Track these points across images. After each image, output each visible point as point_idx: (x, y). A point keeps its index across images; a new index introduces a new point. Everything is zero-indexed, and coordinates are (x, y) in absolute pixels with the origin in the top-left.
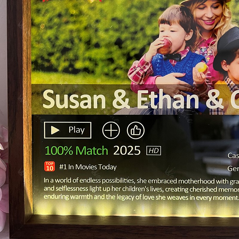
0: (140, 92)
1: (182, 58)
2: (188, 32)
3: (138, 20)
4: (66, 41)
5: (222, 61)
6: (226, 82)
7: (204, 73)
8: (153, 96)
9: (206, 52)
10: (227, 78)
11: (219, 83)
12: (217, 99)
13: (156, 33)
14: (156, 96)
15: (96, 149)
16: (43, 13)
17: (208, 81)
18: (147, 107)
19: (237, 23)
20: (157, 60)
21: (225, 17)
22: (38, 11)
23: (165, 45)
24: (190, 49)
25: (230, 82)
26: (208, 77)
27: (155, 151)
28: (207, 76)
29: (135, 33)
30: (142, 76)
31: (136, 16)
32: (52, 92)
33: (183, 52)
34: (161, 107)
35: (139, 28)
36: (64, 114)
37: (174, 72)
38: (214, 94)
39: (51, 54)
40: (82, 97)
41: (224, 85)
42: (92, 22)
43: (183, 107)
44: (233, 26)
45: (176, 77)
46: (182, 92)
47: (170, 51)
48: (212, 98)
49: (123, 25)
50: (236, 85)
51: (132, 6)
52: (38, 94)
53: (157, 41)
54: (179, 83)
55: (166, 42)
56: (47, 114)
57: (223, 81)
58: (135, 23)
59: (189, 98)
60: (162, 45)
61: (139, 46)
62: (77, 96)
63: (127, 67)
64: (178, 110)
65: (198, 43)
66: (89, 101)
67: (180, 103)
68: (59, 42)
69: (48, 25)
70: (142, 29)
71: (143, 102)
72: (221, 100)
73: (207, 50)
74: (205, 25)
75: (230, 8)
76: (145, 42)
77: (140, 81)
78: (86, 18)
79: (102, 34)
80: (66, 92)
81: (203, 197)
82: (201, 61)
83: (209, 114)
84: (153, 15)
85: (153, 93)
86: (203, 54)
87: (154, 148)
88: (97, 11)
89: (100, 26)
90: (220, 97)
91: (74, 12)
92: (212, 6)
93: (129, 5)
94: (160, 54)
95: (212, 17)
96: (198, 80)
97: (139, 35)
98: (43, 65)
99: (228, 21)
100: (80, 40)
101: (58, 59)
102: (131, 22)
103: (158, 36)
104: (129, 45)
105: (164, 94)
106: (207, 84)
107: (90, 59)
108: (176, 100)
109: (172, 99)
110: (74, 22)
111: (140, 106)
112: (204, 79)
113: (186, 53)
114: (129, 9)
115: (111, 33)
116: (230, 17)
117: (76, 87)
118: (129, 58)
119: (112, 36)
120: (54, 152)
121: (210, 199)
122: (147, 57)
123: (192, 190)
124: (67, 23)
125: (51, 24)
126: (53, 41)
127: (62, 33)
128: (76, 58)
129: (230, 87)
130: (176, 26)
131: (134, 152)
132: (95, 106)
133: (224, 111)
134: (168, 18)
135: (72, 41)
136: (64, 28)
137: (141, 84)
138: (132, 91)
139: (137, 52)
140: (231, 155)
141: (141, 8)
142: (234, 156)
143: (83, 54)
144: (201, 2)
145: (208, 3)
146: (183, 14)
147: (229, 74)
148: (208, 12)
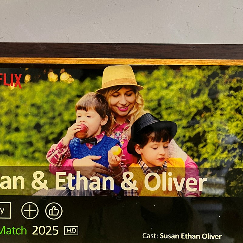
0: (58, 174)
1: (98, 142)
2: (103, 118)
3: (56, 106)
5: (135, 145)
6: (139, 165)
7: (119, 156)
8: (70, 178)
9: (120, 137)
10: (141, 161)
11: (133, 165)
12: (131, 181)
13: (73, 119)
14: (74, 178)
15: (15, 229)
17: (122, 163)
18: (64, 188)
19: (149, 109)
20: (74, 143)
21: (138, 104)
23: (82, 129)
24: (106, 134)
25: (143, 165)
26: (123, 159)
27: (72, 231)
28: (121, 159)
29: (54, 118)
30: (60, 159)
31: (54, 102)
33: (99, 136)
34: (78, 188)
35: (57, 114)
37: (90, 155)
38: (128, 176)
40: (2, 178)
41: (138, 167)
42: (13, 107)
44: (145, 112)
45: (93, 160)
46: (98, 175)
47: (87, 136)
48: (126, 180)
49: (42, 111)
50: (149, 168)
51: (51, 93)
53: (74, 126)
54: (95, 165)
55: (83, 127)
57: (137, 163)
58: (53, 109)
59: (105, 179)
60: (79, 130)
61: (57, 130)
63: (46, 150)
64: (94, 191)
65: (113, 128)
66: (9, 182)
67: (96, 185)
70: (60, 114)
71: (61, 184)
72: (135, 182)
73: (121, 135)
74: (120, 111)
75: (143, 96)
76: (63, 127)
77: (58, 163)
78: (7, 104)
79: (22, 119)
82: (116, 145)
83: (124, 195)
84: (70, 101)
85: (70, 175)
86: (118, 138)
87: (72, 228)
88: (17, 97)
89: (19, 111)
92: (126, 94)
93: (47, 92)
94: (77, 138)
95: (126, 104)
96: (113, 163)
97: (58, 120)
99: (140, 107)
100: (1, 124)
102: (49, 108)
103: (75, 121)
104: (48, 129)
105: (81, 176)
106: (121, 166)
107: (10, 143)
108: (92, 181)
109: (89, 181)
111: (58, 188)
112: (119, 162)
113: (102, 137)
114: (48, 96)
115: (30, 118)
116: (143, 105)
118: (47, 142)
119: (31, 121)
122: (65, 140)
129: (144, 169)
130: (92, 113)
131: (52, 232)
132: (15, 187)
133: (138, 192)
134: (85, 105)
137: (59, 166)
138: (50, 172)
139: (55, 136)
140: (145, 236)
141: (59, 94)
142: (149, 237)
143: (4, 137)
144: (116, 90)
145: (122, 91)
146: (99, 101)
147: (142, 157)
148: (122, 100)
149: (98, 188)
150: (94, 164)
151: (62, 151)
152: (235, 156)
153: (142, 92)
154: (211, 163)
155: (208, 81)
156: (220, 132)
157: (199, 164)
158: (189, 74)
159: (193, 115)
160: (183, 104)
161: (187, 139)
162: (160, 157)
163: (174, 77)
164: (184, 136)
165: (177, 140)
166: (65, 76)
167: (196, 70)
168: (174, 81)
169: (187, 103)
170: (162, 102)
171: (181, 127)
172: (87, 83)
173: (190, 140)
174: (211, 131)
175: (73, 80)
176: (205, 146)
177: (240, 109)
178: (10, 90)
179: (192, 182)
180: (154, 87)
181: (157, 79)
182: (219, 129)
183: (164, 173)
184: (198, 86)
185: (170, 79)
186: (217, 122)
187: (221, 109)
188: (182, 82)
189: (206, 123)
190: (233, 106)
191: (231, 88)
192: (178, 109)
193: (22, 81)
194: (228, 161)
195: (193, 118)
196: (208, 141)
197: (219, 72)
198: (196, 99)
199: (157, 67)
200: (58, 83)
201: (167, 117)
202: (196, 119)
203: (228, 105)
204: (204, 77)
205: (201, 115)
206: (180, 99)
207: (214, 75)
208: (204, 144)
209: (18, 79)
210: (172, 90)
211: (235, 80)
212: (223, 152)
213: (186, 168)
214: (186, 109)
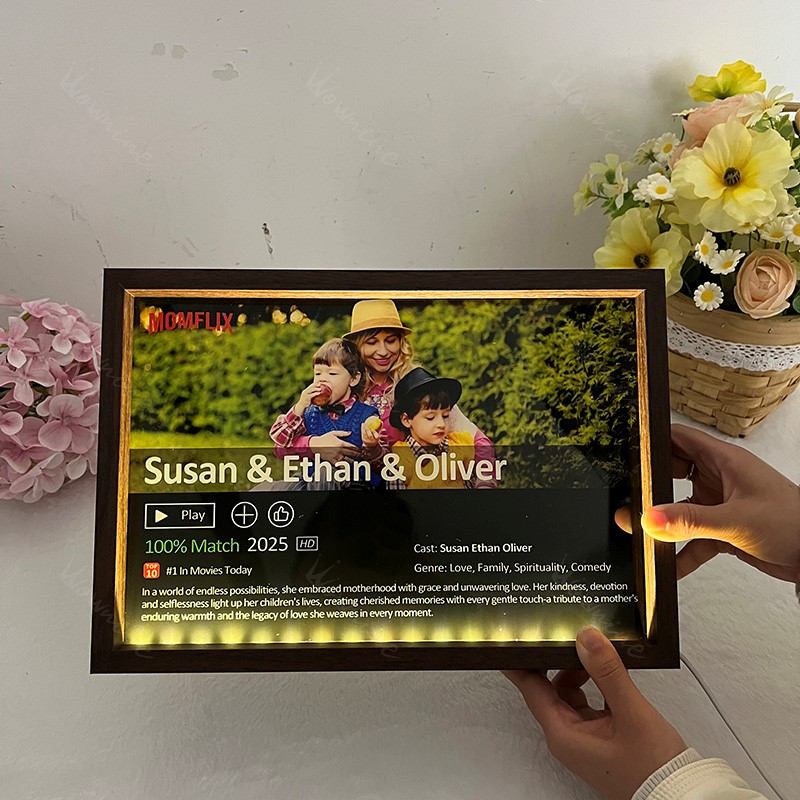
0: (287, 459)
1: (346, 410)
2: (353, 375)
3: (284, 359)
4: (182, 388)
5: (402, 414)
6: (408, 443)
7: (377, 431)
8: (306, 464)
9: (379, 402)
10: (409, 437)
11: (398, 444)
12: (395, 467)
13: (309, 377)
14: (311, 464)
15: (222, 543)
16: (149, 347)
17: (383, 442)
18: (297, 480)
19: (421, 362)
20: (311, 413)
21: (404, 354)
22: (143, 347)
24: (357, 398)
25: (414, 443)
26: (383, 436)
27: (309, 543)
28: (381, 436)
29: (281, 376)
30: (290, 436)
31: (281, 353)
32: (159, 460)
33: (347, 402)
34: (317, 479)
35: (285, 370)
36: (175, 491)
37: (335, 430)
38: (391, 460)
39: (158, 407)
40: (202, 466)
41: (406, 447)
42: (220, 361)
43: (349, 480)
44: (414, 367)
45: (339, 437)
46: (346, 458)
47: (329, 402)
48: (389, 466)
49: (263, 366)
51: (276, 340)
52: (138, 463)
53: (311, 388)
54: (343, 445)
56: (150, 492)
58: (280, 364)
59: (357, 465)
60: (318, 393)
61: (286, 394)
62: (195, 466)
64: (341, 483)
65: (367, 391)
66: (212, 473)
67: (344, 474)
68: (170, 390)
69: (156, 366)
70: (290, 371)
71: (292, 473)
72: (402, 468)
73: (380, 399)
74: (378, 365)
76: (295, 389)
77: (288, 443)
78: (211, 357)
79: (233, 379)
80: (179, 460)
81: (380, 613)
82: (373, 415)
84: (305, 352)
85: (306, 459)
86: (376, 404)
87: (308, 539)
88: (226, 346)
89: (229, 367)
90: (400, 463)
91: (193, 347)
92: (385, 340)
93: (271, 339)
94: (316, 406)
95: (386, 355)
96: (369, 441)
97: (286, 379)
98: (146, 422)
99: (408, 359)
100: (202, 386)
101: (169, 413)
102: (274, 362)
103: (312, 381)
104: (272, 394)
105: (322, 461)
106: (381, 446)
107: (215, 413)
108: (339, 468)
109: (334, 468)
110: (193, 363)
111: (287, 479)
112: (377, 440)
113: (352, 404)
114: (272, 345)
115: (246, 376)
116: (411, 355)
117: (194, 453)
118: (272, 411)
119: (248, 381)
120: (159, 548)
121: (390, 615)
122: (298, 409)
123: (363, 602)
124: (183, 363)
125: (160, 364)
126: (162, 388)
127: (176, 377)
128: (196, 412)
129: (414, 450)
130: (337, 368)
131: (278, 546)
132: (222, 480)
133: (406, 483)
134: (326, 357)
135: (190, 389)
136: (178, 370)
137: (288, 446)
138: (275, 457)
139: (283, 402)
140: (418, 548)
141: (288, 342)
142: (424, 550)
143: (206, 406)
144: (372, 333)
145: (381, 337)
146: (347, 351)
147: (412, 432)
148: (381, 349)
149: (347, 478)
150: (341, 442)
151: (294, 424)
152: (547, 428)
153: (410, 338)
154: (513, 438)
155: (505, 321)
156: (524, 394)
157: (494, 440)
158: (477, 311)
159: (483, 369)
160: (469, 353)
161: (475, 404)
162: (438, 431)
163: (456, 316)
164: (472, 401)
165: (462, 406)
166: (297, 316)
167: (487, 306)
168: (456, 321)
169: (475, 352)
170: (439, 351)
171: (467, 387)
172: (329, 325)
173: (481, 405)
174: (512, 391)
175: (309, 321)
176: (502, 414)
177: (552, 360)
178: (215, 336)
179: (484, 466)
180: (427, 331)
181: (431, 319)
182: (522, 390)
183: (444, 454)
184: (490, 328)
185: (449, 319)
186: (519, 378)
187: (525, 361)
188: (467, 322)
189: (503, 381)
190: (541, 356)
191: (538, 331)
192: (461, 360)
193: (234, 323)
194: (537, 435)
195: (485, 374)
196: (507, 406)
197: (520, 307)
198: (488, 347)
199: (430, 302)
200: (288, 326)
201: (448, 373)
202: (488, 376)
203: (535, 355)
204: (499, 315)
205: (495, 369)
206: (465, 347)
207: (512, 313)
208: (502, 410)
209: (228, 321)
210: (453, 335)
211: (543, 319)
212: (528, 423)
213: (475, 446)
214: (474, 361)
